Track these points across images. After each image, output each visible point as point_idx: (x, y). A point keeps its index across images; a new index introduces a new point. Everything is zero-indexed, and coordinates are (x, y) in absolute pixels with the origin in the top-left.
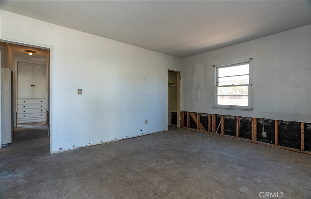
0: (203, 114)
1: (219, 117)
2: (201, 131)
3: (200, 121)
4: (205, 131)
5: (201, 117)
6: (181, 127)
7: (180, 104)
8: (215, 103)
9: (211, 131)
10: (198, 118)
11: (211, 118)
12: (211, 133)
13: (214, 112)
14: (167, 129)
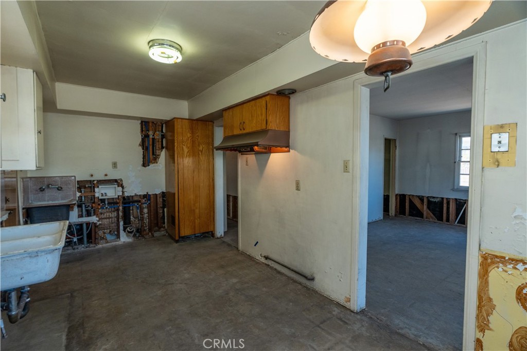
0: (434, 197)
1: (460, 202)
2: (429, 221)
3: (428, 208)
4: (436, 221)
5: (429, 202)
6: (396, 215)
7: (395, 183)
8: (456, 184)
9: (448, 220)
10: (425, 203)
11: (448, 203)
12: (448, 223)
13: (453, 196)
14: (382, 218)
